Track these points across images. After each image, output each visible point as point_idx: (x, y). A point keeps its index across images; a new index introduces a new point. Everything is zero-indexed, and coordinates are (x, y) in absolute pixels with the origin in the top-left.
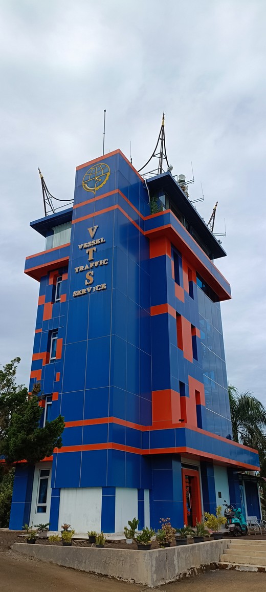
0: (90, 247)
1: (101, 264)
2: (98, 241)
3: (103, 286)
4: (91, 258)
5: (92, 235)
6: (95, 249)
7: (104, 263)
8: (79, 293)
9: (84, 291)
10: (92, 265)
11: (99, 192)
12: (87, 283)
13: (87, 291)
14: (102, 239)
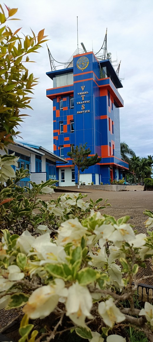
0: (82, 95)
1: (87, 102)
2: (85, 93)
3: (89, 111)
4: (83, 99)
5: (83, 90)
6: (84, 96)
7: (88, 102)
8: (79, 112)
9: (81, 112)
10: (84, 102)
11: (85, 71)
12: (82, 109)
13: (82, 112)
14: (87, 92)
